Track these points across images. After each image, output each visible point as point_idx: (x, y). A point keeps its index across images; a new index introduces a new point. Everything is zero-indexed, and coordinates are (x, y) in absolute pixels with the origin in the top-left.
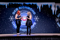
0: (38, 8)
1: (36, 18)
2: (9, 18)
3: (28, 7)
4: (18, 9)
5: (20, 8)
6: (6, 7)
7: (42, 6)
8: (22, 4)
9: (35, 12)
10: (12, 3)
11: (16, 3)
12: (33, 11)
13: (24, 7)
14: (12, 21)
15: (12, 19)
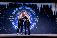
0: (38, 8)
1: (36, 19)
2: (9, 18)
3: (28, 8)
4: (18, 10)
5: (20, 8)
6: (6, 7)
7: (42, 6)
8: (22, 4)
9: (35, 13)
10: (12, 3)
11: (16, 3)
12: (33, 11)
13: (24, 7)
14: (12, 21)
15: (11, 19)
